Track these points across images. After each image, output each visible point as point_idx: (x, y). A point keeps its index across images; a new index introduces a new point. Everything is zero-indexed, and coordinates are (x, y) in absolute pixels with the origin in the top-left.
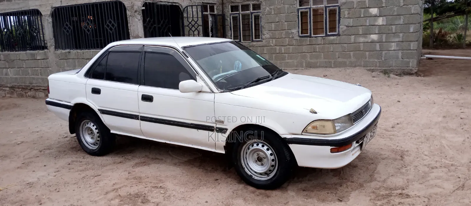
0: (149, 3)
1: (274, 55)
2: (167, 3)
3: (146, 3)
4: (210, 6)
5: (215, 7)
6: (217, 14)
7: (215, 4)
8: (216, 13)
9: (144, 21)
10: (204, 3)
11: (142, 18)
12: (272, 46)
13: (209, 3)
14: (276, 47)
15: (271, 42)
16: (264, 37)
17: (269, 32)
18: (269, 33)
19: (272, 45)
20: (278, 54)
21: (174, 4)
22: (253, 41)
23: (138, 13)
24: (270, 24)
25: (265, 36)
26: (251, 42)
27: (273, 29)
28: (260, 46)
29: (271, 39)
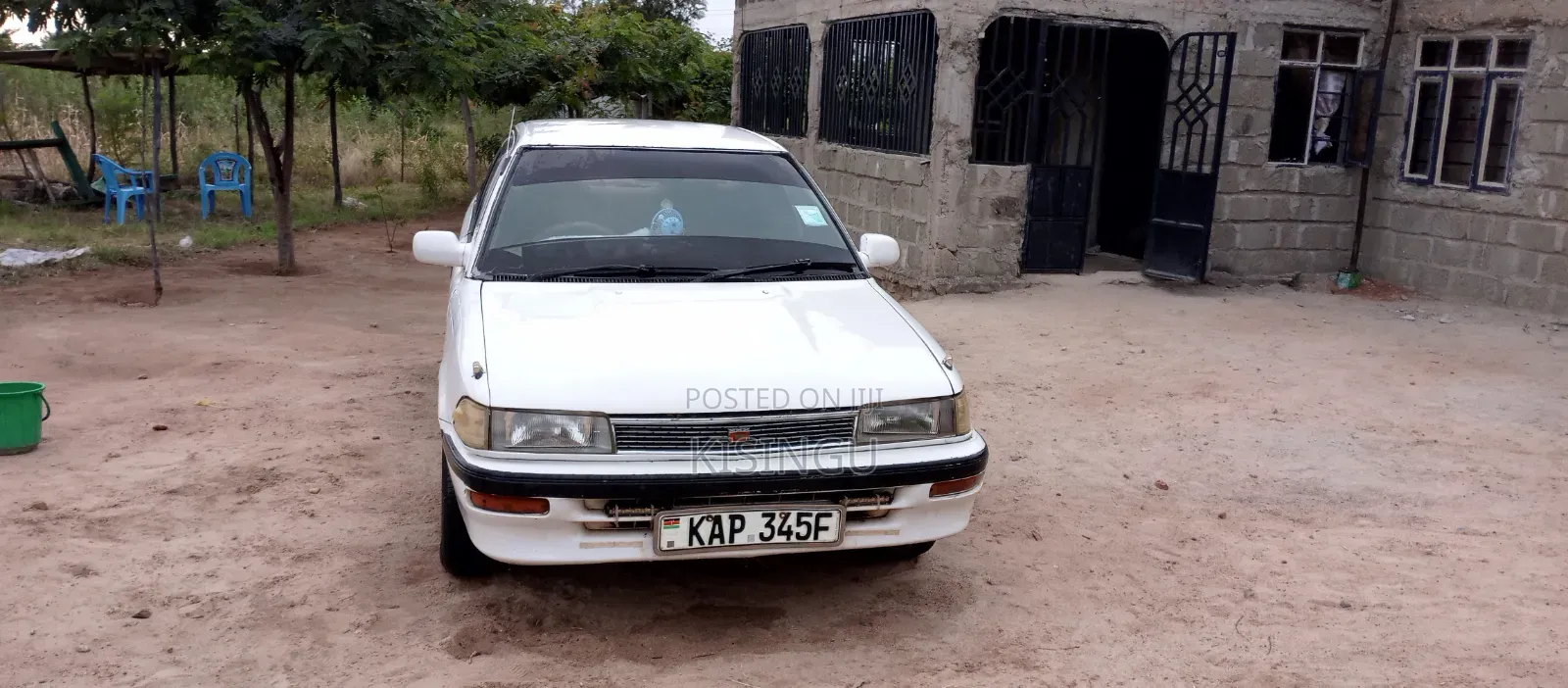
0: (1016, 19)
1: (1542, 258)
2: (1099, 22)
3: (1004, 20)
4: (1328, 38)
5: (1363, 44)
6: (1364, 69)
7: (1366, 31)
8: (1361, 62)
9: (981, 79)
10: (1297, 26)
11: (976, 67)
12: (1543, 219)
13: (1325, 28)
14: (1556, 224)
15: (1541, 198)
16: (1517, 176)
17: (1539, 158)
18: (1540, 162)
19: (1543, 214)
20: (1557, 256)
21: (1136, 26)
22: (1475, 188)
23: (960, 49)
24: (1551, 127)
25: (1525, 171)
26: (1469, 191)
27: (1558, 149)
28: (1496, 213)
29: (1543, 190)
